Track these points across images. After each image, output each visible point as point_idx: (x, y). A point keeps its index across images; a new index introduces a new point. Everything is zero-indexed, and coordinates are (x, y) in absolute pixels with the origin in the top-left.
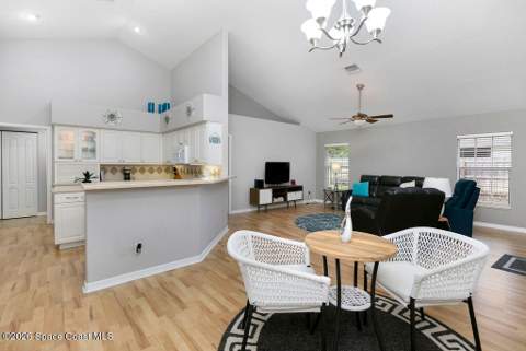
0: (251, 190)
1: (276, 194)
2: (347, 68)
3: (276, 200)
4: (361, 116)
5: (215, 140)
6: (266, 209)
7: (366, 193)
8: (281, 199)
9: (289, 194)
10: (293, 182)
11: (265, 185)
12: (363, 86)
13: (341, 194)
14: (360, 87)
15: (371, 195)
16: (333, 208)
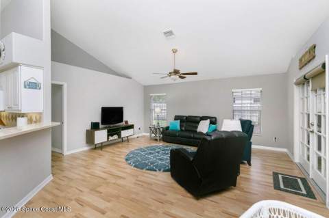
0: (87, 131)
1: (110, 133)
2: (165, 33)
3: (111, 138)
4: (176, 72)
5: (33, 85)
6: (102, 146)
7: (178, 128)
8: (116, 137)
9: (123, 132)
10: (126, 122)
11: (101, 126)
12: (176, 51)
13: (161, 129)
14: (175, 51)
15: (181, 130)
16: (156, 140)
